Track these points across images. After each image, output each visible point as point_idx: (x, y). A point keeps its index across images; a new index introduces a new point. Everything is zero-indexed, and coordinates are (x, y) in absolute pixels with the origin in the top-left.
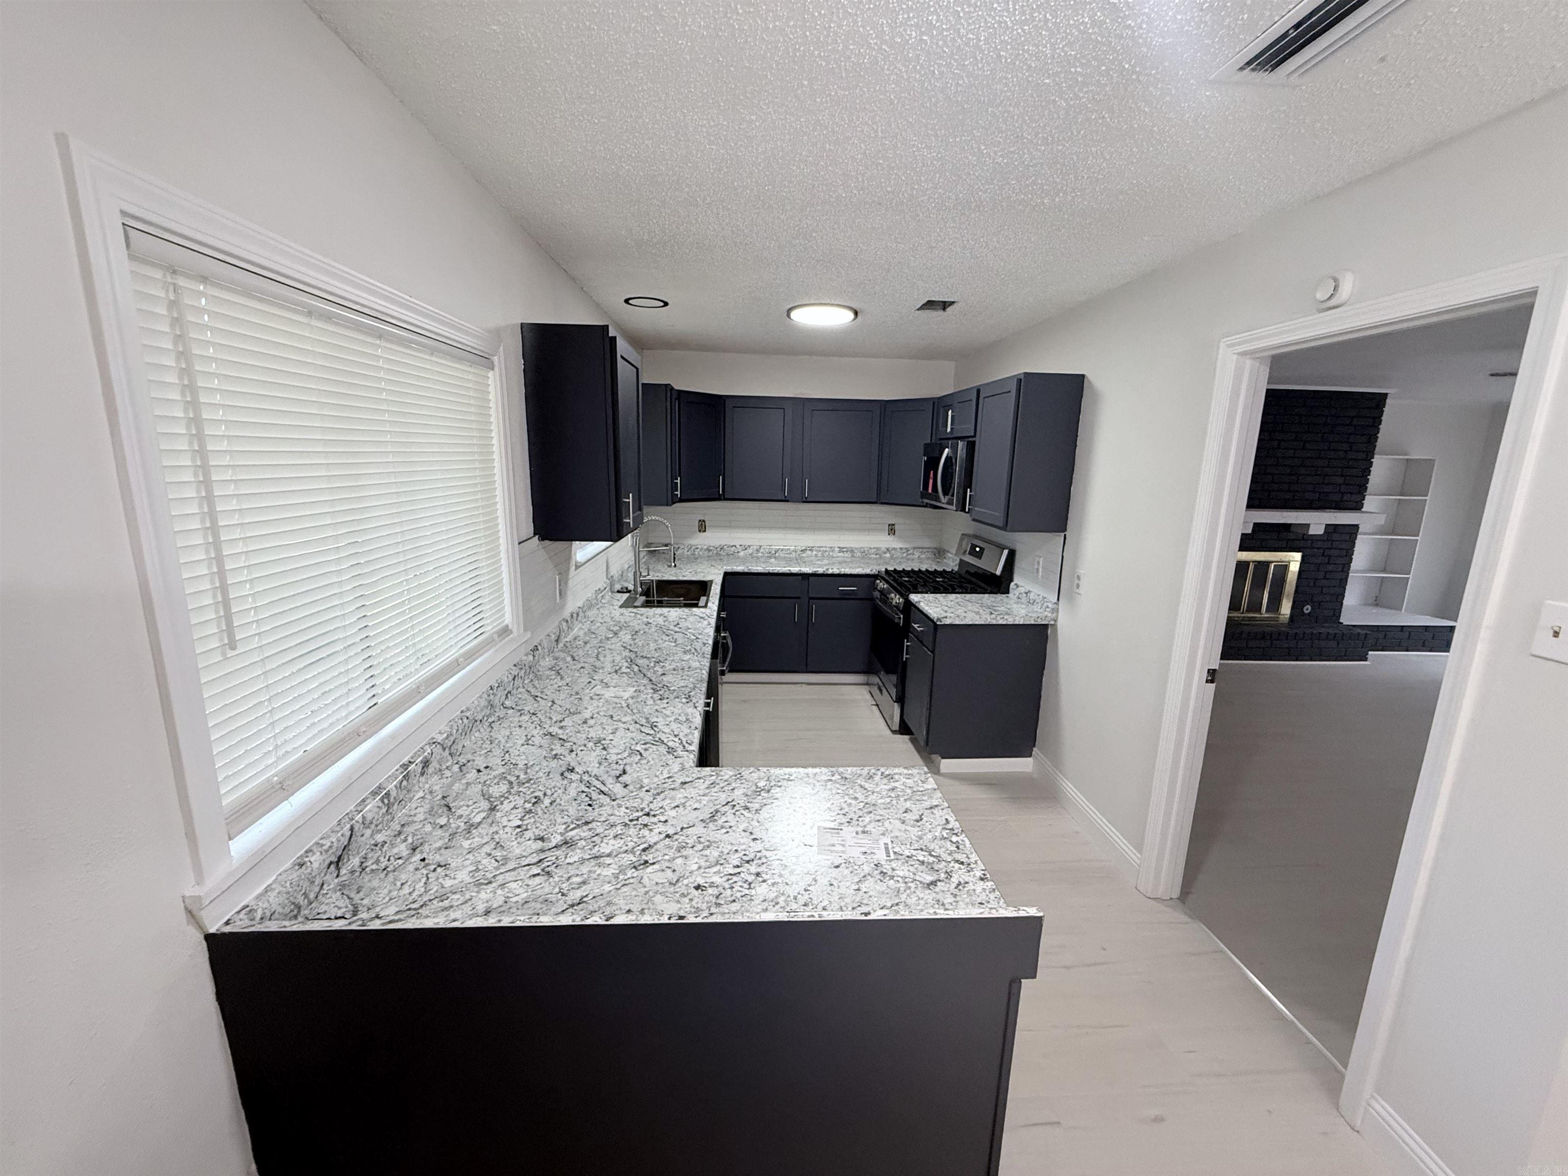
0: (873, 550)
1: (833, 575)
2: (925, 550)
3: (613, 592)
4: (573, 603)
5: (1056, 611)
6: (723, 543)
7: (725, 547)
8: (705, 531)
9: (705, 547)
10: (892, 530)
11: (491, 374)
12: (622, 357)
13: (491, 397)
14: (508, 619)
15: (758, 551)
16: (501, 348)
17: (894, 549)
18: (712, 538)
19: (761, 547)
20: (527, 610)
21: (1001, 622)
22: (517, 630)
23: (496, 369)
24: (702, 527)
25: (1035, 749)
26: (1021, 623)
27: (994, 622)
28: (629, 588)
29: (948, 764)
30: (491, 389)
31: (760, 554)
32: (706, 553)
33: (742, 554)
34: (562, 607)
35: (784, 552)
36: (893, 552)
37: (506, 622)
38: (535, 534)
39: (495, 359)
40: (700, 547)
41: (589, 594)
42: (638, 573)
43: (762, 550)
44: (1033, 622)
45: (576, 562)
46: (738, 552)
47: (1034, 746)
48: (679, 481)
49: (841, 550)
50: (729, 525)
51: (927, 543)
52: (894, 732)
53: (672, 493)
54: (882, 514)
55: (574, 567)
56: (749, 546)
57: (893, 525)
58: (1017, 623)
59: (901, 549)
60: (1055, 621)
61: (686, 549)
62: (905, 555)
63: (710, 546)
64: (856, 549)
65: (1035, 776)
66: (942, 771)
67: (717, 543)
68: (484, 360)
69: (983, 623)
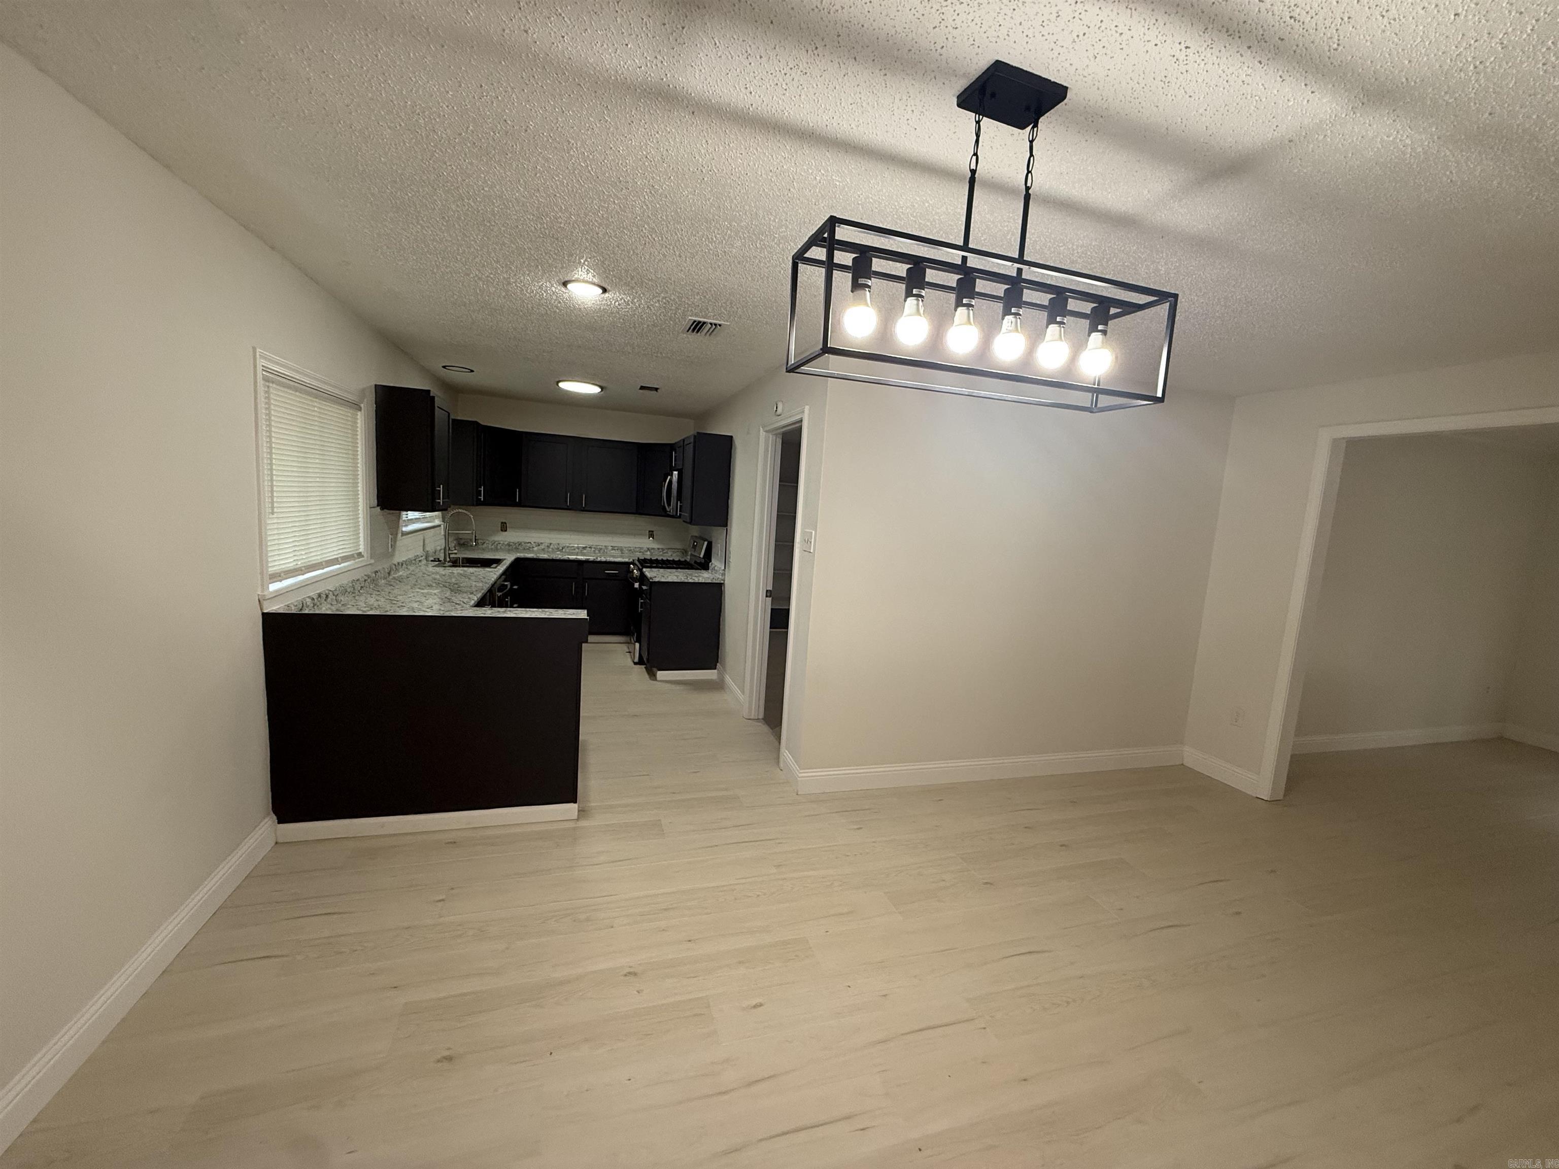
0: (637, 549)
1: (600, 562)
2: (676, 550)
3: (427, 561)
4: (399, 557)
5: (724, 574)
6: (520, 540)
7: (523, 544)
8: (506, 531)
9: (506, 543)
10: (651, 534)
11: (359, 413)
12: (438, 407)
13: (359, 425)
14: (362, 549)
15: (548, 547)
16: (365, 400)
17: (653, 549)
18: (511, 536)
19: (551, 544)
20: (372, 548)
21: (691, 581)
22: (366, 559)
23: (363, 411)
24: (504, 528)
25: (718, 664)
26: (703, 581)
27: (686, 581)
28: (440, 559)
29: (661, 675)
30: (359, 421)
31: (550, 550)
32: (507, 547)
33: (535, 549)
34: (392, 555)
35: (569, 548)
36: (652, 551)
37: (360, 551)
38: (378, 506)
39: (362, 405)
40: (502, 542)
41: (411, 555)
42: (447, 548)
43: (551, 547)
44: (710, 581)
45: (402, 531)
46: (533, 547)
47: (718, 662)
48: (482, 489)
49: (613, 548)
50: (525, 527)
51: (678, 545)
52: (635, 663)
53: (477, 498)
54: (643, 523)
55: (400, 534)
56: (541, 543)
57: (653, 531)
58: (700, 581)
59: (658, 549)
60: (724, 581)
61: (491, 544)
62: (661, 553)
63: (510, 542)
64: (625, 547)
65: (717, 680)
66: (658, 679)
67: (516, 540)
68: (357, 406)
69: (679, 581)
